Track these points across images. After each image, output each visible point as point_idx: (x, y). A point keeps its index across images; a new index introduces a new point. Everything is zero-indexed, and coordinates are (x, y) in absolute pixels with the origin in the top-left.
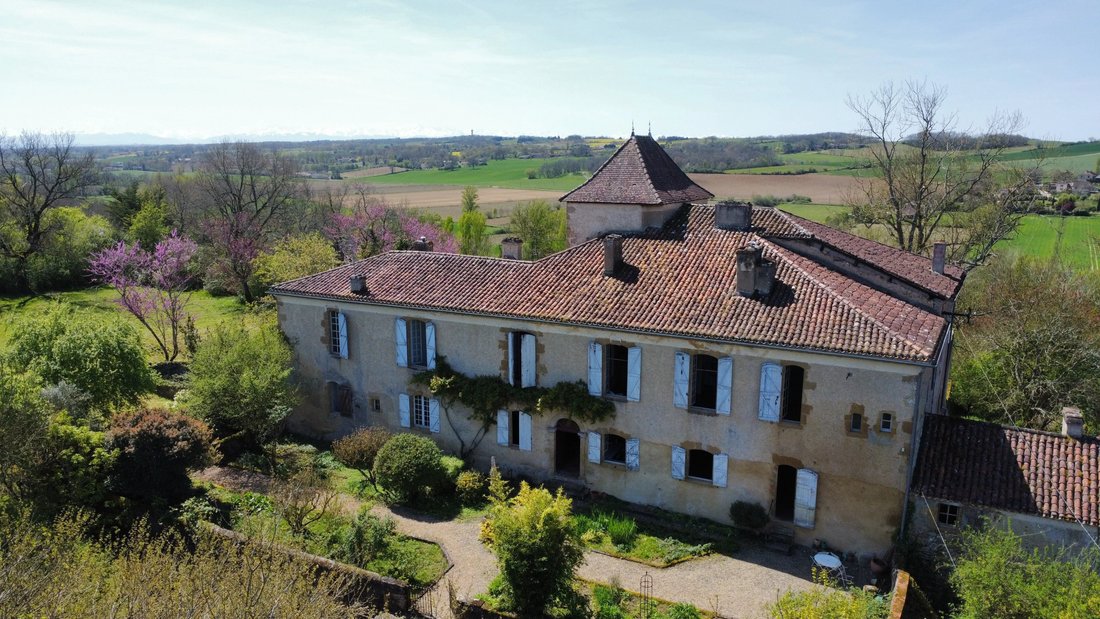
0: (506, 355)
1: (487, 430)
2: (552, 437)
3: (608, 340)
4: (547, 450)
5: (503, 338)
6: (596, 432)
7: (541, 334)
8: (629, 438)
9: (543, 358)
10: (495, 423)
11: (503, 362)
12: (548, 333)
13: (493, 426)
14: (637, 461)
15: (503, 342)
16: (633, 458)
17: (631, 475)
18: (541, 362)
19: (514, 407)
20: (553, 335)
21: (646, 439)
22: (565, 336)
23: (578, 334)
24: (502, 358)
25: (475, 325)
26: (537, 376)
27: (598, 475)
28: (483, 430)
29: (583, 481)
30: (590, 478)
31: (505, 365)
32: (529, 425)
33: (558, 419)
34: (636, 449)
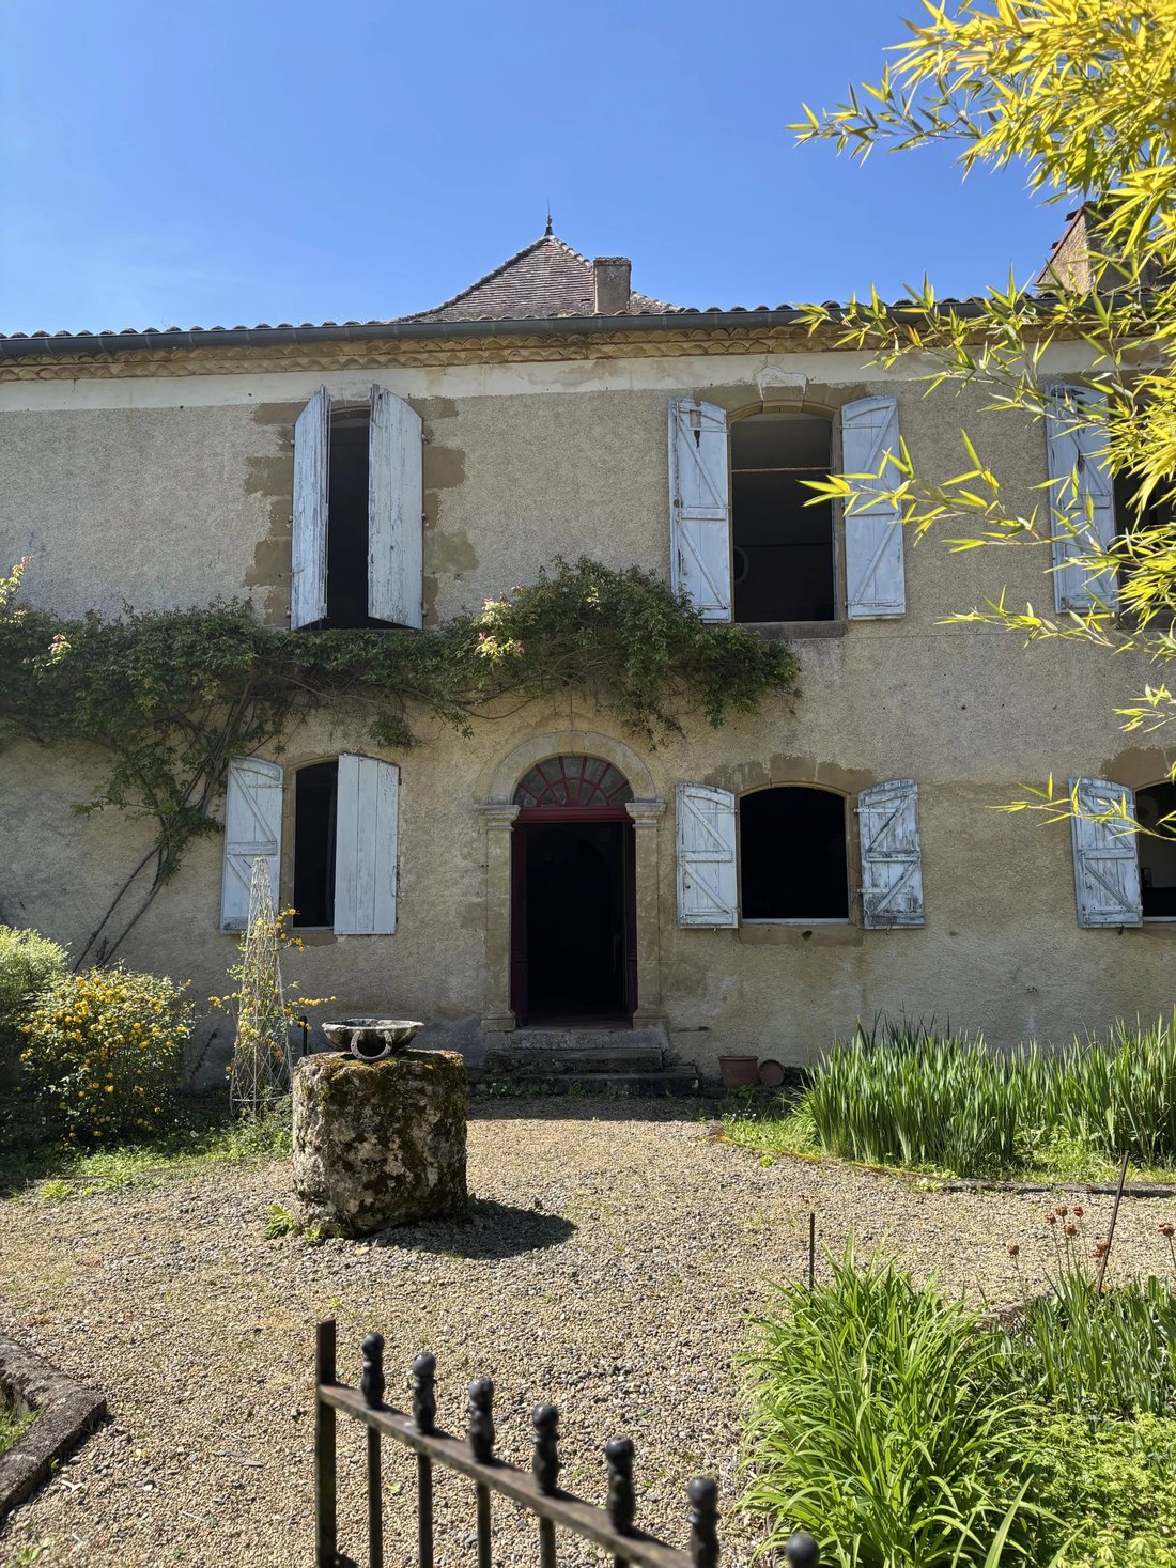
0: (283, 518)
1: (168, 870)
2: (501, 850)
3: (750, 389)
4: (472, 917)
5: (270, 448)
6: (710, 783)
7: (448, 408)
8: (867, 781)
9: (455, 509)
10: (219, 828)
11: (262, 549)
12: (479, 400)
13: (199, 851)
14: (916, 880)
15: (267, 462)
16: (889, 873)
17: (888, 954)
18: (448, 523)
19: (312, 739)
20: (503, 404)
21: (945, 774)
22: (554, 401)
23: (618, 384)
24: (261, 530)
25: (130, 415)
26: (429, 587)
27: (728, 983)
28: (152, 870)
29: (659, 1030)
30: (683, 1011)
31: (275, 562)
32: (389, 811)
33: (524, 763)
34: (906, 827)
